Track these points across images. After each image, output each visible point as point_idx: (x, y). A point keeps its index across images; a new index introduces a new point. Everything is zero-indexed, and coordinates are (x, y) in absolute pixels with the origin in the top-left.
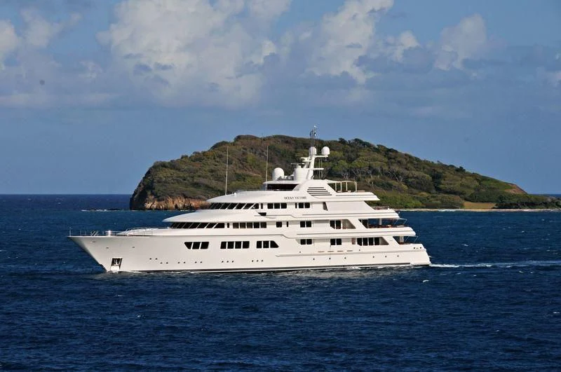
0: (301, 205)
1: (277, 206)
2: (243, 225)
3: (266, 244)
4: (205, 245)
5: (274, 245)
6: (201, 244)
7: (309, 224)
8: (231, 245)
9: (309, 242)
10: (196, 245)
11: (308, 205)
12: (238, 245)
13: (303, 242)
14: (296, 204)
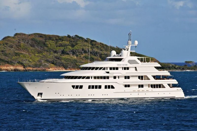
1: (114, 69)
2: (98, 77)
3: (109, 87)
5: (113, 87)
6: (79, 87)
7: (128, 77)
11: (128, 69)
12: (96, 87)
14: (123, 68)
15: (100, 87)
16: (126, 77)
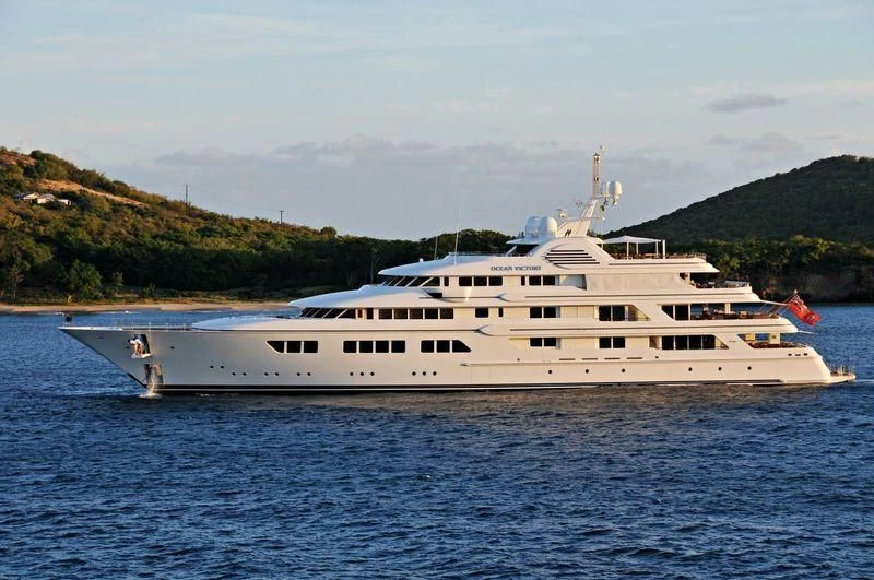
0: (535, 281)
1: (480, 281)
2: (402, 313)
3: (443, 346)
4: (312, 347)
5: (460, 347)
6: (303, 344)
7: (551, 312)
8: (366, 347)
9: (551, 342)
10: (294, 347)
11: (550, 280)
12: (382, 347)
13: (535, 342)
14: (523, 279)
15: (399, 347)
16: (535, 312)
